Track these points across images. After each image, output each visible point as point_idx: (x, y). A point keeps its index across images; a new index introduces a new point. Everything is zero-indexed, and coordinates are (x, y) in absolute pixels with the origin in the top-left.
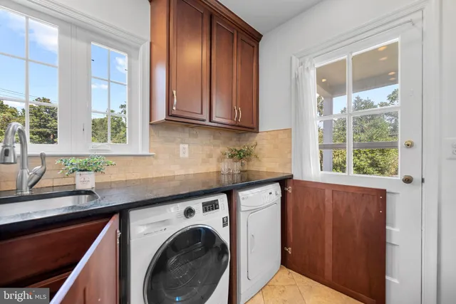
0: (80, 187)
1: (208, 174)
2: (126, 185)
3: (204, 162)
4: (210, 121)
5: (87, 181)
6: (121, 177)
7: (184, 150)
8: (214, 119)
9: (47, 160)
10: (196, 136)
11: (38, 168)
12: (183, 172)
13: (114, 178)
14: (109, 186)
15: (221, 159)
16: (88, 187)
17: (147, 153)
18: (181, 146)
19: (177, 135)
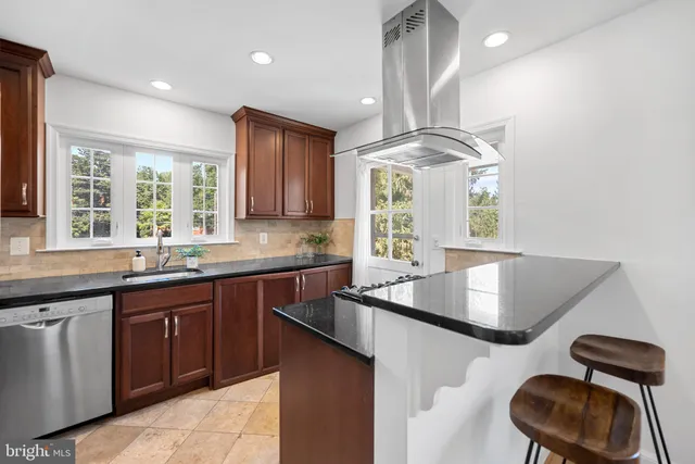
0: (189, 266)
1: (286, 258)
2: (217, 265)
3: (283, 247)
4: (283, 214)
5: (193, 263)
6: (214, 260)
7: (263, 237)
8: (286, 213)
9: (172, 250)
10: (274, 225)
11: (167, 255)
12: (263, 257)
13: (208, 261)
14: (206, 266)
15: (299, 244)
16: (195, 267)
17: (233, 241)
18: (261, 234)
19: (257, 225)
